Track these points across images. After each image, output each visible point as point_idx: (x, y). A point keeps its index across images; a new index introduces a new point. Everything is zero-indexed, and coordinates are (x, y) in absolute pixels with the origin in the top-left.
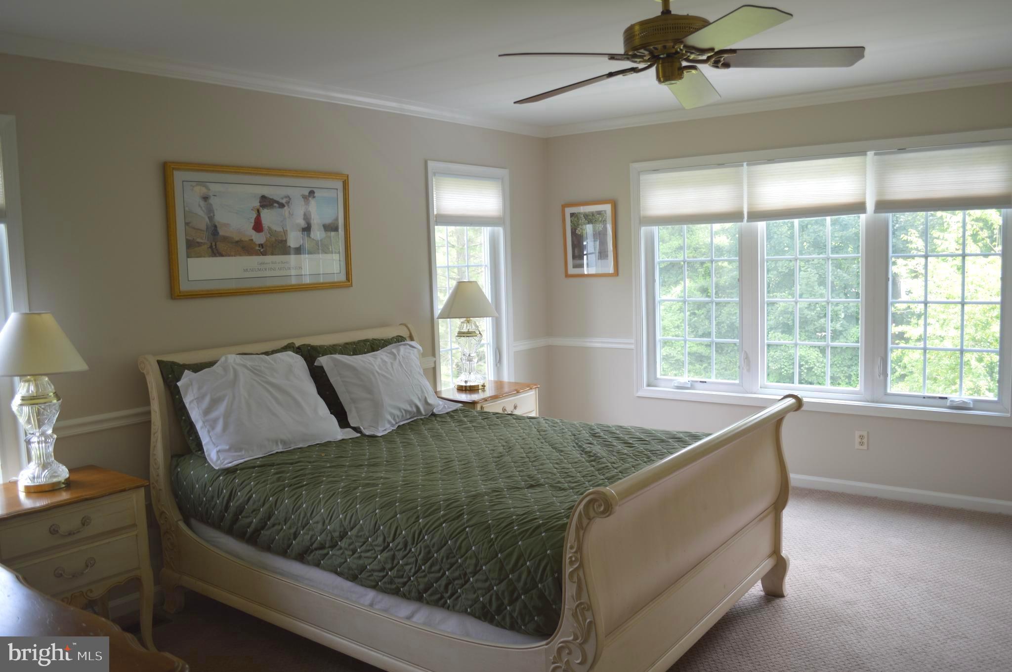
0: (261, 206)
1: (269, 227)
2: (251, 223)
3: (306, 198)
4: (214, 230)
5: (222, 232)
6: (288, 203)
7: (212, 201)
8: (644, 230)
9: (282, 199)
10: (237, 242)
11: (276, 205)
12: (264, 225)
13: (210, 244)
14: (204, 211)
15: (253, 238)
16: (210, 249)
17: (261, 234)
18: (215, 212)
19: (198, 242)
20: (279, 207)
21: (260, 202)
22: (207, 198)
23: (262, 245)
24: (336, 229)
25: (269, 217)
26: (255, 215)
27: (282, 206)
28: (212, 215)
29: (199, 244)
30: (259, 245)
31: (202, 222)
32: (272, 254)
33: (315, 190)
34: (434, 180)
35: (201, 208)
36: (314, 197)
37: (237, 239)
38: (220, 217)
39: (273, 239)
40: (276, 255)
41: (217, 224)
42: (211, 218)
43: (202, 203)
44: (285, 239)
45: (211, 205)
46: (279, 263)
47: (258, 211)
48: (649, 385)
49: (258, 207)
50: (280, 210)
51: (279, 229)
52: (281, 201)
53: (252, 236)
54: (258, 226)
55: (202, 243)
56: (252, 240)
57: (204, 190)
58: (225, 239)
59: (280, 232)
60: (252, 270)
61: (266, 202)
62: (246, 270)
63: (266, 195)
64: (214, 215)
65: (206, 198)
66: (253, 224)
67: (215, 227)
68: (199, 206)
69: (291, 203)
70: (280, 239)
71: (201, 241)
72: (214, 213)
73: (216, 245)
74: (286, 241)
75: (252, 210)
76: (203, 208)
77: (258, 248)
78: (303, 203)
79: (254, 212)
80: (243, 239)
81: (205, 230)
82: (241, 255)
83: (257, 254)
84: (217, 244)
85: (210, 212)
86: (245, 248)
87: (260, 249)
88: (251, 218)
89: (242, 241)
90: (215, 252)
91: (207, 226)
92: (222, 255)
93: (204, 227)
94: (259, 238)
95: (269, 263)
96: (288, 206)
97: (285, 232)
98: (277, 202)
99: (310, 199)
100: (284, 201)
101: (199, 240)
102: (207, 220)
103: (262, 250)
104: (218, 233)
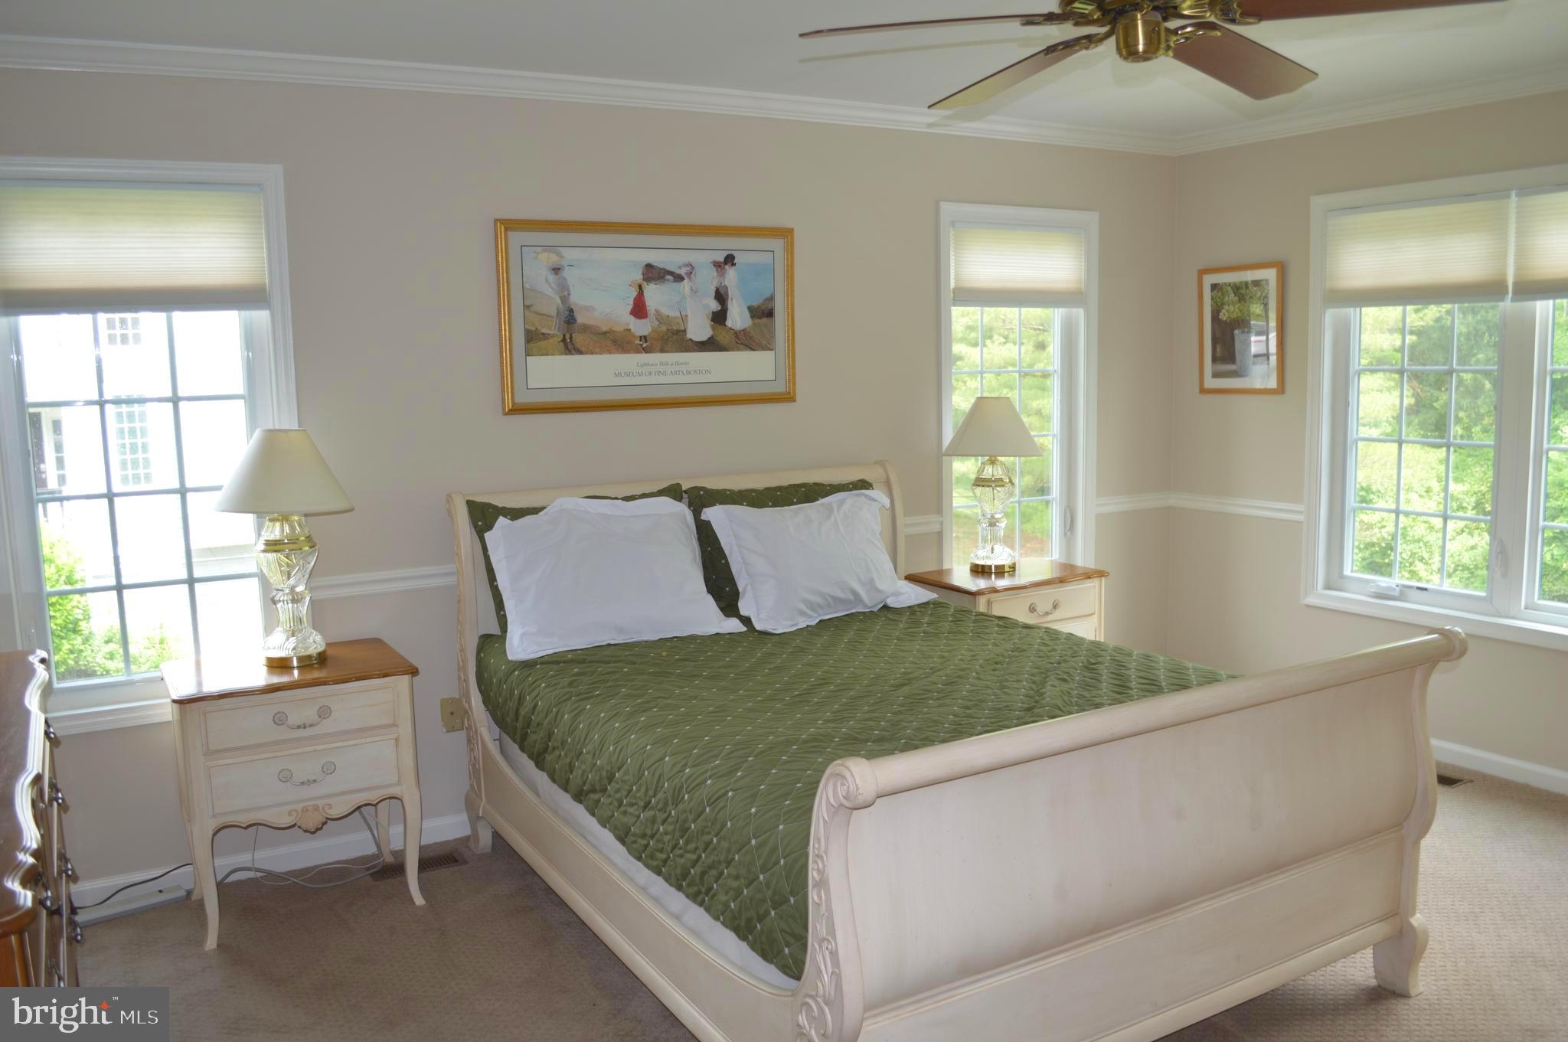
0: (644, 280)
1: (656, 310)
2: (629, 304)
3: (720, 266)
4: (570, 318)
5: (581, 319)
6: (689, 274)
7: (567, 273)
8: (1330, 315)
9: (680, 268)
10: (605, 333)
11: (669, 277)
12: (648, 308)
13: (562, 337)
14: (553, 289)
15: (631, 327)
16: (561, 344)
17: (644, 320)
18: (571, 288)
19: (543, 334)
20: (675, 281)
21: (643, 274)
22: (559, 269)
23: (645, 337)
24: (770, 314)
25: (656, 296)
26: (634, 293)
27: (679, 278)
28: (566, 293)
29: (545, 336)
30: (641, 337)
31: (551, 304)
32: (662, 351)
33: (735, 254)
34: (952, 233)
35: (549, 284)
36: (733, 264)
37: (604, 329)
38: (579, 298)
39: (664, 328)
40: (667, 352)
41: (573, 307)
42: (564, 299)
43: (551, 277)
44: (683, 329)
45: (565, 279)
46: (672, 364)
47: (640, 287)
48: (1328, 587)
49: (640, 281)
50: (676, 285)
51: (674, 313)
52: (678, 271)
53: (628, 324)
54: (639, 309)
55: (549, 334)
56: (629, 330)
57: (554, 258)
58: (586, 329)
59: (675, 318)
60: (628, 374)
61: (653, 273)
62: (618, 375)
63: (653, 264)
64: (569, 294)
65: (556, 270)
66: (630, 307)
67: (571, 311)
68: (547, 280)
69: (695, 276)
70: (675, 328)
71: (549, 332)
72: (568, 290)
73: (571, 338)
74: (685, 331)
75: (630, 285)
76: (553, 285)
77: (638, 342)
78: (715, 274)
79: (634, 289)
80: (613, 329)
81: (555, 315)
82: (610, 352)
83: (638, 352)
84: (573, 335)
85: (564, 290)
86: (619, 342)
87: (641, 343)
88: (628, 297)
89: (613, 331)
90: (569, 347)
91: (558, 309)
92: (580, 352)
93: (554, 313)
94: (641, 328)
95: (656, 365)
96: (690, 278)
97: (684, 318)
98: (671, 273)
99: (727, 267)
100: (683, 272)
101: (544, 331)
102: (559, 301)
103: (645, 345)
104: (576, 320)
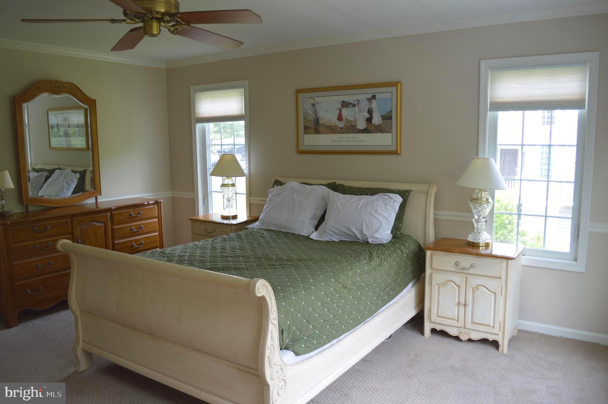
0: (342, 107)
1: (346, 118)
2: (336, 116)
3: (370, 100)
4: (317, 121)
5: (321, 122)
6: (358, 104)
7: (316, 106)
9: (355, 102)
10: (328, 127)
11: (350, 105)
12: (343, 117)
13: (315, 128)
14: (312, 111)
15: (337, 124)
16: (314, 130)
17: (342, 122)
18: (318, 112)
19: (309, 127)
20: (353, 107)
21: (341, 105)
22: (314, 105)
23: (342, 128)
24: (390, 118)
25: (346, 113)
26: (338, 112)
27: (354, 106)
28: (316, 113)
29: (310, 128)
30: (340, 128)
31: (312, 117)
32: (348, 133)
33: (376, 94)
35: (311, 110)
36: (375, 99)
37: (328, 125)
39: (349, 125)
40: (349, 133)
41: (318, 118)
42: (316, 115)
43: (312, 108)
44: (355, 124)
45: (316, 108)
46: (351, 138)
47: (340, 109)
49: (340, 107)
50: (353, 108)
51: (352, 119)
52: (354, 103)
53: (336, 123)
54: (340, 118)
55: (311, 127)
56: (337, 125)
57: (313, 101)
58: (322, 125)
59: (353, 120)
60: (336, 141)
61: (345, 104)
62: (332, 141)
63: (345, 101)
64: (317, 113)
65: (313, 105)
66: (337, 117)
67: (318, 119)
68: (310, 109)
69: (360, 104)
70: (352, 124)
71: (311, 126)
72: (317, 112)
73: (317, 128)
74: (356, 126)
75: (337, 109)
76: (312, 110)
77: (339, 130)
78: (368, 103)
79: (338, 111)
80: (331, 125)
81: (313, 121)
82: (330, 133)
83: (339, 133)
84: (318, 127)
85: (315, 111)
86: (333, 130)
87: (340, 130)
88: (336, 114)
89: (331, 126)
90: (317, 132)
91: (314, 119)
92: (321, 134)
93: (312, 120)
94: (341, 124)
95: (345, 138)
96: (358, 105)
97: (356, 121)
98: (351, 104)
99: (372, 100)
100: (355, 103)
101: (310, 126)
102: (314, 116)
103: (342, 131)
104: (319, 122)
